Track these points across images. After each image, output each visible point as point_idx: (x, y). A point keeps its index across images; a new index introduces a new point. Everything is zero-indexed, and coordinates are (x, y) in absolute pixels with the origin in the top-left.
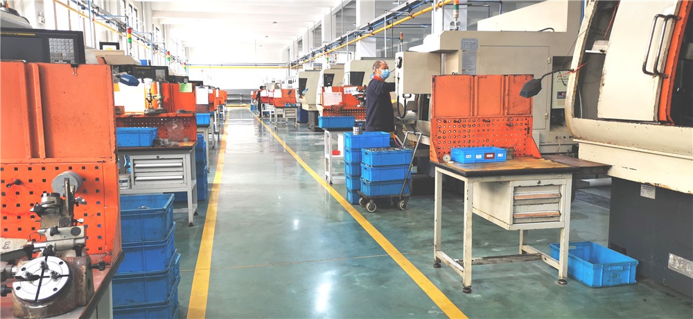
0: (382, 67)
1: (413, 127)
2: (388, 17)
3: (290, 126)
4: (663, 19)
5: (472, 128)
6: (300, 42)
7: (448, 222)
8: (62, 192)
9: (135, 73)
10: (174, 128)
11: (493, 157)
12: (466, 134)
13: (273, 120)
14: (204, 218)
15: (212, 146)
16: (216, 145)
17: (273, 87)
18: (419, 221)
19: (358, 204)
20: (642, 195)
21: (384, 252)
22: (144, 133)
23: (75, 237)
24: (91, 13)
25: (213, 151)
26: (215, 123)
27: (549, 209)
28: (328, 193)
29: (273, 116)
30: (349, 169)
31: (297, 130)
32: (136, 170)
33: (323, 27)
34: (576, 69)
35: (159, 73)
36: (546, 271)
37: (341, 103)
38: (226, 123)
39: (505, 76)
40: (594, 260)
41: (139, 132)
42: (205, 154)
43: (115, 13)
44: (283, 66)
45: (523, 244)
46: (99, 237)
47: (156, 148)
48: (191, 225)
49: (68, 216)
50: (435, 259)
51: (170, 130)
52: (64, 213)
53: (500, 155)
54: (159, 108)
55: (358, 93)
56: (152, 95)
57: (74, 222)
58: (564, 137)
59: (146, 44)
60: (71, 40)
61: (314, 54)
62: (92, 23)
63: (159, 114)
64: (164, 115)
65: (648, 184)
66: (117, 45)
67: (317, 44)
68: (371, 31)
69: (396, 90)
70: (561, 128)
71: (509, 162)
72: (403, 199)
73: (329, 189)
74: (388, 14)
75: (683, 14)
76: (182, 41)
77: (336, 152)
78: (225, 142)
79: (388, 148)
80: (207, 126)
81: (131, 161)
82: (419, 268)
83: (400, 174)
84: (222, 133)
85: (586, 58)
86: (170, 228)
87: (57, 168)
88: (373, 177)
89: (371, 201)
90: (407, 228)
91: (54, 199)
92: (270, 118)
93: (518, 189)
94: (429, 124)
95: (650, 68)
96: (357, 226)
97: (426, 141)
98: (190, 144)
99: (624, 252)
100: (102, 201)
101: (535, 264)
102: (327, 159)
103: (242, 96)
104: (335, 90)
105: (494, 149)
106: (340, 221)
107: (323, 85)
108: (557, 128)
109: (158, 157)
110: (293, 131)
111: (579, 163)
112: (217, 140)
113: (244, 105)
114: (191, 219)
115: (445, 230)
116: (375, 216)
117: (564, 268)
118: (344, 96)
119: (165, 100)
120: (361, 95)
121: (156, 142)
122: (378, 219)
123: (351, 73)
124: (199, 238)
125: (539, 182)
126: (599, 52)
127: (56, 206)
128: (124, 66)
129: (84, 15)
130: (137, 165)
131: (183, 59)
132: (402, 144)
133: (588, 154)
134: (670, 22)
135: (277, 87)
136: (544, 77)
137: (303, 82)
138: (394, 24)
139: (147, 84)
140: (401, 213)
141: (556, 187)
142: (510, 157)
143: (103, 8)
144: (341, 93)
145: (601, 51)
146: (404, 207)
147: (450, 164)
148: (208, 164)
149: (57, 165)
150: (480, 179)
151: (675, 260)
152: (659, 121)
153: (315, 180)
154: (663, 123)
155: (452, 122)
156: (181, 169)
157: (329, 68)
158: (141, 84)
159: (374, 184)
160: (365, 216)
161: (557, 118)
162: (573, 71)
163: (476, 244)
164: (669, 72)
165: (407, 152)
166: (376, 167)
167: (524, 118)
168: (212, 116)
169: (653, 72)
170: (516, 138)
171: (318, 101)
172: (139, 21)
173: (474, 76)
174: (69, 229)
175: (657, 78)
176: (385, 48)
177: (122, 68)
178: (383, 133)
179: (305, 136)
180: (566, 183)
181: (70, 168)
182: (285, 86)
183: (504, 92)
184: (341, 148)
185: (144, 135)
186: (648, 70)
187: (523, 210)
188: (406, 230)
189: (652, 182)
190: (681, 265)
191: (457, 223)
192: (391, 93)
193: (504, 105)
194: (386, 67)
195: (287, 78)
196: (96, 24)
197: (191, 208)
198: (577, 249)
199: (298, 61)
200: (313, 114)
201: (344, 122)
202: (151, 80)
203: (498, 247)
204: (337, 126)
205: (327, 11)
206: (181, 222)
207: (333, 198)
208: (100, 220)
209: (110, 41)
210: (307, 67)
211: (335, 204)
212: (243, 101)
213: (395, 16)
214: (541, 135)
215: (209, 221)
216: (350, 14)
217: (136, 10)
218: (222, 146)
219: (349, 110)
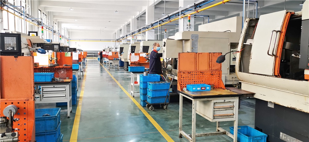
0: (157, 46)
1: (170, 72)
2: (159, 21)
3: (115, 68)
4: (276, 32)
5: (196, 76)
6: (121, 30)
7: (185, 115)
8: (8, 116)
9: (45, 47)
10: (62, 73)
11: (205, 89)
12: (193, 78)
13: (108, 65)
14: (75, 114)
15: (79, 78)
16: (82, 77)
17: (108, 50)
18: (172, 115)
19: (146, 107)
20: (268, 106)
21: (157, 130)
22: (48, 75)
23: (13, 137)
24: (25, 17)
25: (80, 80)
26: (81, 67)
27: (229, 112)
28: (132, 101)
29: (108, 63)
30: (142, 91)
31: (119, 70)
32: (44, 92)
33: (131, 24)
34: (240, 51)
35: (56, 47)
36: (228, 139)
37: (138, 61)
38: (86, 66)
39: (210, 53)
40: (248, 135)
41: (45, 75)
42: (76, 83)
43: (36, 17)
44: (113, 40)
45: (218, 127)
46: (25, 135)
47: (53, 82)
48: (69, 117)
49: (10, 127)
50: (180, 134)
51: (60, 74)
52: (8, 126)
53: (208, 88)
54: (55, 64)
55: (146, 56)
56: (52, 58)
57: (13, 130)
58: (236, 78)
59: (50, 30)
60: (15, 38)
61: (127, 36)
62: (25, 21)
63: (55, 66)
64: (58, 67)
65: (270, 102)
66: (37, 33)
67: (128, 31)
68: (152, 27)
69: (163, 56)
70: (234, 73)
71: (212, 91)
72: (165, 105)
73: (133, 99)
74: (160, 20)
75: (284, 30)
76: (67, 29)
77: (136, 82)
78: (86, 76)
79: (159, 82)
80: (77, 70)
81: (41, 88)
82: (172, 138)
83: (165, 94)
84: (85, 72)
85: (244, 46)
86: (59, 124)
87: (6, 103)
88: (152, 95)
89: (151, 106)
90: (167, 118)
91: (4, 119)
92: (107, 64)
93: (216, 104)
94: (177, 71)
95: (270, 53)
96: (145, 118)
97: (176, 78)
98: (69, 80)
99: (261, 131)
100: (26, 118)
101: (223, 136)
102: (132, 86)
103: (94, 54)
104: (136, 54)
105: (206, 85)
106: (138, 115)
107: (131, 52)
108: (232, 73)
109: (54, 86)
110: (117, 70)
111: (241, 92)
112: (82, 75)
113: (95, 57)
114: (69, 115)
115: (184, 120)
116: (153, 113)
117: (236, 138)
118: (140, 57)
119: (58, 60)
120: (147, 57)
121: (53, 79)
122: (154, 114)
123: (143, 46)
124: (72, 124)
125: (225, 101)
126: (249, 44)
127: (5, 123)
128: (40, 43)
129: (21, 18)
130: (44, 90)
131: (67, 36)
132: (166, 80)
133: (246, 88)
134: (278, 33)
135: (110, 51)
136: (226, 54)
137: (122, 49)
138: (162, 24)
139: (50, 53)
140: (165, 111)
141: (232, 103)
142: (212, 89)
143: (30, 15)
144: (138, 56)
145: (250, 44)
146: (166, 108)
147: (186, 92)
148: (77, 87)
149: (6, 102)
150: (199, 99)
151: (282, 135)
152: (275, 75)
153: (126, 95)
154: (276, 76)
155: (187, 73)
156: (65, 92)
157: (134, 43)
158: (47, 53)
159: (153, 98)
160: (149, 113)
161: (232, 69)
162: (238, 52)
163: (198, 126)
164: (279, 55)
165: (168, 84)
166: (154, 91)
167: (218, 71)
168: (80, 64)
169: (272, 54)
170: (215, 80)
171: (128, 58)
172: (47, 20)
173: (196, 53)
174: (11, 133)
175: (274, 57)
176: (159, 33)
177: (39, 45)
178: (157, 75)
179: (122, 73)
180: (236, 100)
181: (12, 103)
182: (114, 50)
183: (210, 60)
184: (138, 80)
185: (48, 76)
186: (269, 54)
187: (218, 113)
188: (167, 119)
189: (273, 101)
190: (285, 137)
191: (189, 116)
192: (161, 58)
193: (209, 66)
194: (159, 46)
195: (115, 46)
196: (27, 22)
197: (69, 109)
198: (241, 129)
199: (120, 39)
200: (126, 63)
201: (139, 68)
202: (52, 51)
203: (207, 127)
204: (136, 71)
205: (133, 17)
206: (64, 116)
207: (134, 104)
208: (26, 127)
209: (33, 31)
210: (123, 42)
211: (135, 107)
212: (94, 56)
213: (163, 21)
214: (225, 77)
215: (77, 115)
216: (143, 18)
217: (46, 15)
218: (84, 78)
219: (142, 64)
